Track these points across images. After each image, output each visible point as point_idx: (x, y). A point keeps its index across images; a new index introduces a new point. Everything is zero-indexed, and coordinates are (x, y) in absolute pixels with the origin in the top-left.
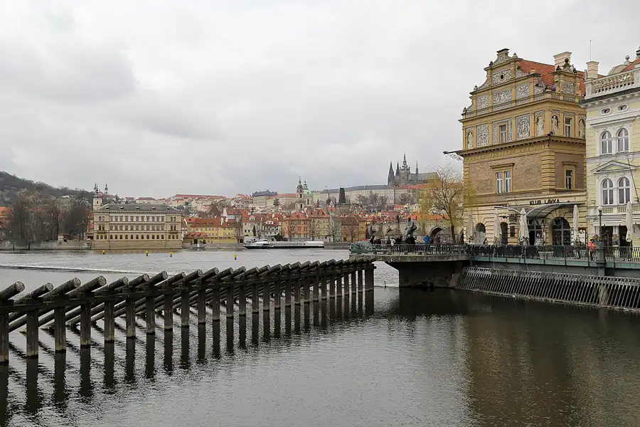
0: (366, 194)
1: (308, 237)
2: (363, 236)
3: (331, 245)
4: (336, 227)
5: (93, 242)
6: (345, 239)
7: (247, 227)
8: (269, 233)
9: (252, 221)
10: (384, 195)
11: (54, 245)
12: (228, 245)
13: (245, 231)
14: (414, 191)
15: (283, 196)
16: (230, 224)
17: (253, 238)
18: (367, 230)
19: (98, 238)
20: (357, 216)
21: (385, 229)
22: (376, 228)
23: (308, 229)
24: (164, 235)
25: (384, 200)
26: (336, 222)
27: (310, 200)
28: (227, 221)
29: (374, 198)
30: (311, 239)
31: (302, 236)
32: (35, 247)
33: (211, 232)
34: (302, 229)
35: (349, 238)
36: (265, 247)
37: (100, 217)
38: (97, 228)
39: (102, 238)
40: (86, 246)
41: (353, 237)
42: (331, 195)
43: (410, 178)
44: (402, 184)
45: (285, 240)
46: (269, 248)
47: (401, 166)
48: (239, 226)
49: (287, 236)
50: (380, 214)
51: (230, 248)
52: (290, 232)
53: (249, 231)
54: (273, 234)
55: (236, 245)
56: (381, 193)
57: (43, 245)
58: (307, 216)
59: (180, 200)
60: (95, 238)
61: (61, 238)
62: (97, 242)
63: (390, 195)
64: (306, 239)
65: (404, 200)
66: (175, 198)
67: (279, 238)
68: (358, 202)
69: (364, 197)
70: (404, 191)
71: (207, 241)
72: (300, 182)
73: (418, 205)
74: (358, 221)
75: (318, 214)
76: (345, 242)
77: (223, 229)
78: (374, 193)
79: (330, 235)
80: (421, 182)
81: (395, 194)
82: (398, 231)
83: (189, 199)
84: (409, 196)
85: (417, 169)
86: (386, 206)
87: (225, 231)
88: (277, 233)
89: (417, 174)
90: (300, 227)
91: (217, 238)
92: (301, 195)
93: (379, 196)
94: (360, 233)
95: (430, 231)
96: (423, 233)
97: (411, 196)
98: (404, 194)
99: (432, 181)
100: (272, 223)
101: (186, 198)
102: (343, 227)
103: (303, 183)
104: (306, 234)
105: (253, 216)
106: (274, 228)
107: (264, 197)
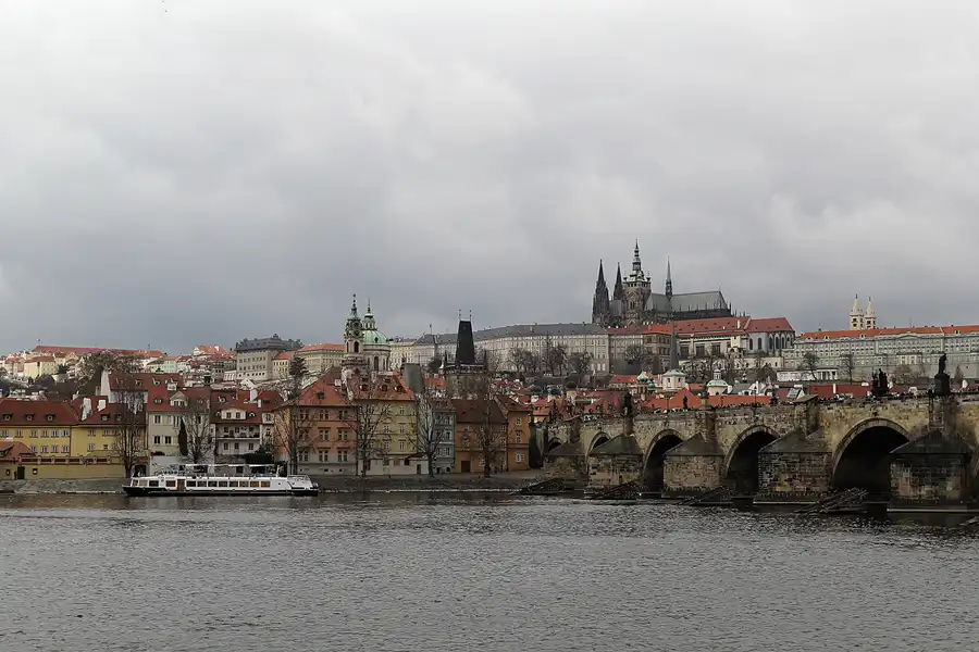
0: (533, 346)
1: (351, 458)
2: (520, 458)
3: (421, 483)
4: (438, 428)
6: (466, 467)
7: (163, 427)
8: (231, 448)
9: (180, 410)
10: (581, 351)
13: (157, 439)
14: (663, 338)
15: (315, 352)
16: (111, 419)
17: (175, 461)
18: (533, 440)
20: (504, 399)
21: (588, 435)
22: (562, 433)
23: (352, 435)
25: (582, 361)
26: (438, 414)
27: (382, 358)
28: (101, 408)
29: (556, 357)
30: (362, 464)
33: (49, 442)
34: (333, 434)
35: (479, 464)
41: (490, 457)
42: (442, 349)
43: (650, 305)
44: (632, 320)
47: (627, 272)
48: (135, 423)
50: (571, 396)
52: (292, 443)
53: (168, 439)
54: (244, 450)
55: (118, 483)
56: (575, 345)
58: (350, 394)
59: (44, 359)
63: (599, 350)
65: (635, 362)
68: (514, 368)
69: (529, 354)
70: (636, 340)
71: (28, 469)
72: (355, 310)
73: (674, 372)
74: (505, 411)
75: (385, 389)
76: (466, 477)
77: (86, 432)
78: (555, 344)
79: (418, 455)
80: (681, 316)
81: (610, 347)
82: (628, 441)
83: (69, 357)
84: (650, 353)
85: (669, 283)
86: (587, 377)
87: (91, 440)
88: (256, 448)
89: (669, 294)
90: (327, 430)
91: (74, 461)
92: (356, 344)
93: (569, 352)
94: (510, 448)
95: (731, 442)
96: (711, 450)
97: (654, 352)
98: (636, 347)
99: (708, 314)
100: (243, 416)
101: (63, 356)
102: (461, 428)
103: (361, 315)
104: (346, 451)
105: (180, 394)
106: (247, 432)
107: (264, 354)
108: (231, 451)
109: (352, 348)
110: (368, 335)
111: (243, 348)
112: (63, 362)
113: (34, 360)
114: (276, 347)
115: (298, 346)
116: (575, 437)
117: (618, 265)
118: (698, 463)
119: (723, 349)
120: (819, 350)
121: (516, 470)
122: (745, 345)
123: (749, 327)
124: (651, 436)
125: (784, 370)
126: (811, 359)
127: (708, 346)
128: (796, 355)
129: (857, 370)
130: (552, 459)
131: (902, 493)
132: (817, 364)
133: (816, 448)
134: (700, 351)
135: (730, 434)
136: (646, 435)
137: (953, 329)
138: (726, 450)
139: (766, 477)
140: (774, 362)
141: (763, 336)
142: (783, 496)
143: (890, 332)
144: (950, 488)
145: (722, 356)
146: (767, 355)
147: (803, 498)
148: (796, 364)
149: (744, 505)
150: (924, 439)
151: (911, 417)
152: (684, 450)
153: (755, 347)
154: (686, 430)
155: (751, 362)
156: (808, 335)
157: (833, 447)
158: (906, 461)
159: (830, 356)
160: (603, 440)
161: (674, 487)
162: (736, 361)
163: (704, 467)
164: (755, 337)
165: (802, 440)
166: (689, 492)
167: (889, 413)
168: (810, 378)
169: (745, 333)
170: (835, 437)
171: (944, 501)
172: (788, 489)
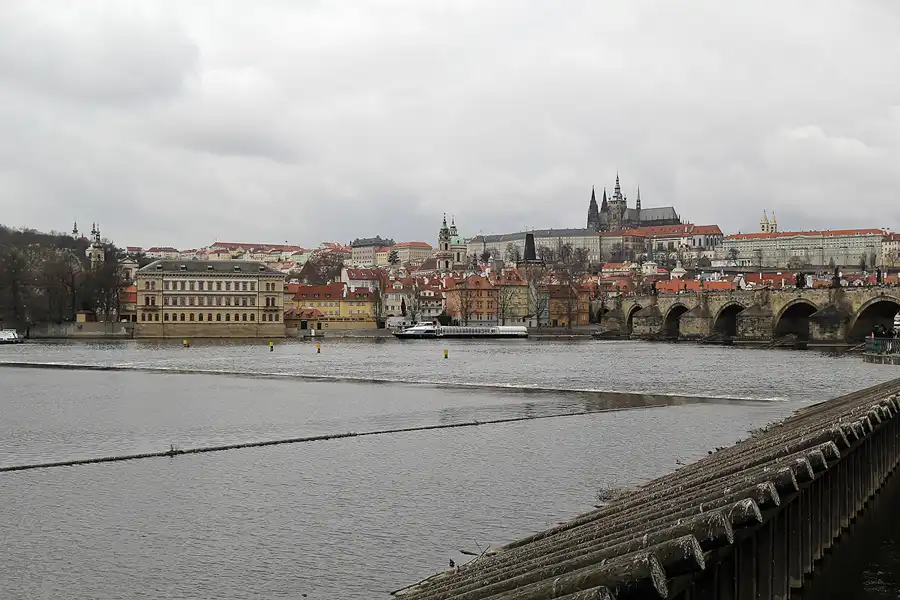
0: (550, 243)
1: (495, 318)
2: (585, 318)
4: (542, 301)
5: (136, 326)
6: (555, 322)
7: (392, 301)
8: (428, 312)
9: (397, 291)
10: (582, 247)
11: (71, 330)
12: (360, 333)
13: (387, 308)
14: (636, 239)
15: (403, 246)
16: (360, 296)
17: (403, 319)
18: (590, 308)
19: (143, 319)
21: (628, 306)
23: (495, 306)
24: (255, 313)
25: (582, 254)
27: (462, 254)
28: (353, 290)
29: (565, 250)
30: (501, 321)
31: (485, 317)
32: (38, 333)
33: (328, 309)
34: (485, 305)
35: (563, 321)
36: (428, 336)
37: (147, 283)
38: (141, 301)
39: (150, 319)
40: (123, 331)
41: (571, 317)
42: (490, 246)
43: (626, 216)
44: (614, 226)
45: (456, 323)
46: (435, 337)
47: (611, 194)
48: (375, 299)
49: (459, 317)
51: (363, 338)
52: (464, 310)
53: (393, 307)
54: (433, 313)
55: (373, 332)
56: (577, 243)
57: (52, 330)
58: (492, 282)
59: (223, 251)
60: (139, 320)
61: (81, 318)
62: (143, 324)
63: (593, 246)
64: (490, 323)
65: (618, 256)
66: (214, 249)
67: (445, 319)
69: (547, 249)
70: (619, 239)
71: (323, 324)
72: (445, 223)
73: (650, 263)
74: (575, 291)
75: (509, 279)
76: (556, 328)
77: (348, 304)
78: (565, 243)
79: (529, 316)
80: (647, 223)
81: (601, 244)
82: (654, 309)
83: (238, 250)
84: (627, 248)
85: (639, 201)
86: (587, 265)
87: (351, 308)
88: (440, 312)
89: (639, 209)
90: (481, 302)
91: (340, 320)
92: (446, 245)
93: (573, 247)
94: (579, 312)
95: (717, 309)
96: (706, 314)
97: (630, 247)
98: (618, 244)
99: (665, 222)
100: (432, 295)
101: (234, 249)
102: (554, 301)
103: (449, 226)
104: (492, 313)
105: (398, 282)
106: (435, 303)
107: (372, 248)
108: (426, 314)
109: (443, 247)
110: (454, 240)
111: (357, 244)
112: (235, 253)
113: (216, 252)
114: (379, 244)
115: (391, 243)
116: (619, 306)
117: (605, 188)
118: (698, 321)
119: (676, 245)
120: (740, 246)
121: (581, 325)
122: (690, 243)
123: (694, 230)
124: (668, 306)
125: (716, 259)
126: (734, 252)
127: (665, 244)
128: (723, 250)
129: (764, 260)
130: (607, 318)
131: (814, 336)
132: (738, 256)
133: (766, 314)
134: (661, 248)
135: (716, 306)
136: (664, 306)
137: (828, 233)
138: (714, 315)
139: (740, 328)
140: (709, 254)
141: (702, 237)
142: (749, 338)
143: (785, 234)
144: (839, 334)
145: (675, 250)
146: (704, 250)
147: (759, 339)
148: (723, 257)
149: (728, 343)
150: (827, 310)
151: (820, 299)
152: (691, 314)
153: (697, 244)
154: (690, 303)
155: (695, 254)
156: (732, 236)
157: (776, 313)
158: (817, 320)
159: (747, 251)
160: (638, 308)
161: (685, 334)
162: (685, 254)
163: (702, 323)
164: (697, 238)
165: (759, 309)
166: (698, 336)
167: (807, 296)
168: (733, 264)
169: (690, 235)
170: (777, 308)
171: (836, 341)
172: (751, 335)
